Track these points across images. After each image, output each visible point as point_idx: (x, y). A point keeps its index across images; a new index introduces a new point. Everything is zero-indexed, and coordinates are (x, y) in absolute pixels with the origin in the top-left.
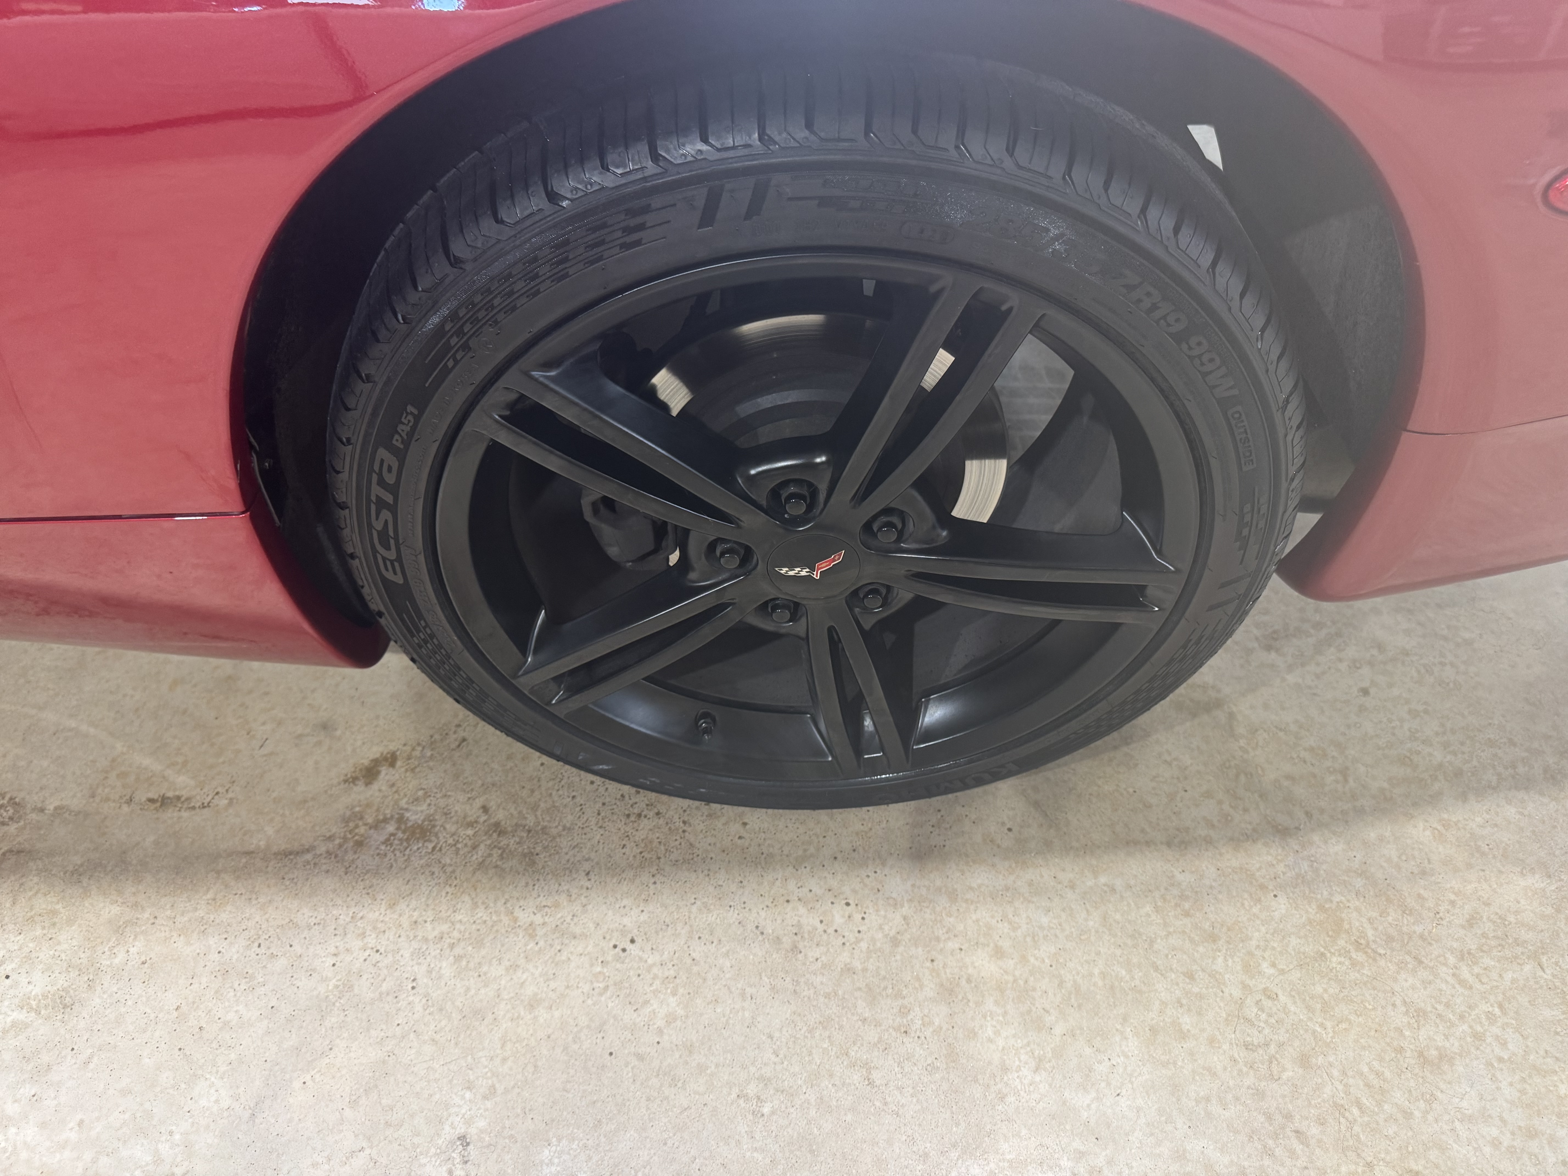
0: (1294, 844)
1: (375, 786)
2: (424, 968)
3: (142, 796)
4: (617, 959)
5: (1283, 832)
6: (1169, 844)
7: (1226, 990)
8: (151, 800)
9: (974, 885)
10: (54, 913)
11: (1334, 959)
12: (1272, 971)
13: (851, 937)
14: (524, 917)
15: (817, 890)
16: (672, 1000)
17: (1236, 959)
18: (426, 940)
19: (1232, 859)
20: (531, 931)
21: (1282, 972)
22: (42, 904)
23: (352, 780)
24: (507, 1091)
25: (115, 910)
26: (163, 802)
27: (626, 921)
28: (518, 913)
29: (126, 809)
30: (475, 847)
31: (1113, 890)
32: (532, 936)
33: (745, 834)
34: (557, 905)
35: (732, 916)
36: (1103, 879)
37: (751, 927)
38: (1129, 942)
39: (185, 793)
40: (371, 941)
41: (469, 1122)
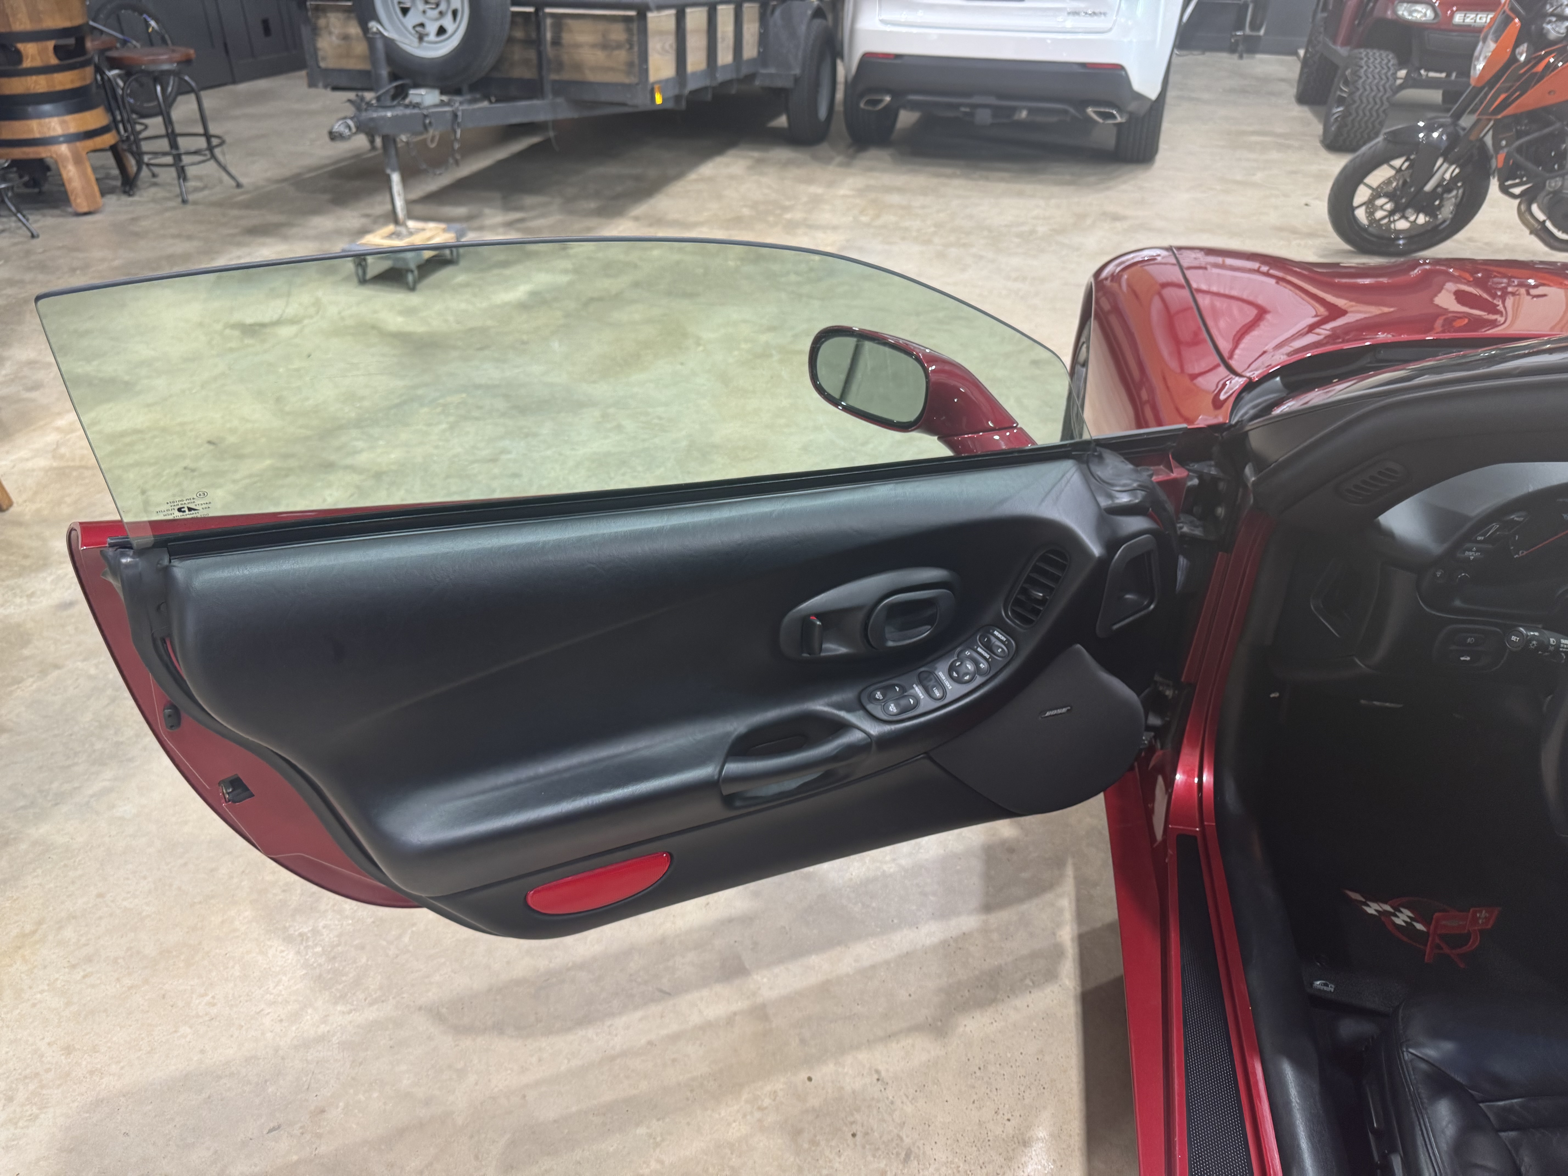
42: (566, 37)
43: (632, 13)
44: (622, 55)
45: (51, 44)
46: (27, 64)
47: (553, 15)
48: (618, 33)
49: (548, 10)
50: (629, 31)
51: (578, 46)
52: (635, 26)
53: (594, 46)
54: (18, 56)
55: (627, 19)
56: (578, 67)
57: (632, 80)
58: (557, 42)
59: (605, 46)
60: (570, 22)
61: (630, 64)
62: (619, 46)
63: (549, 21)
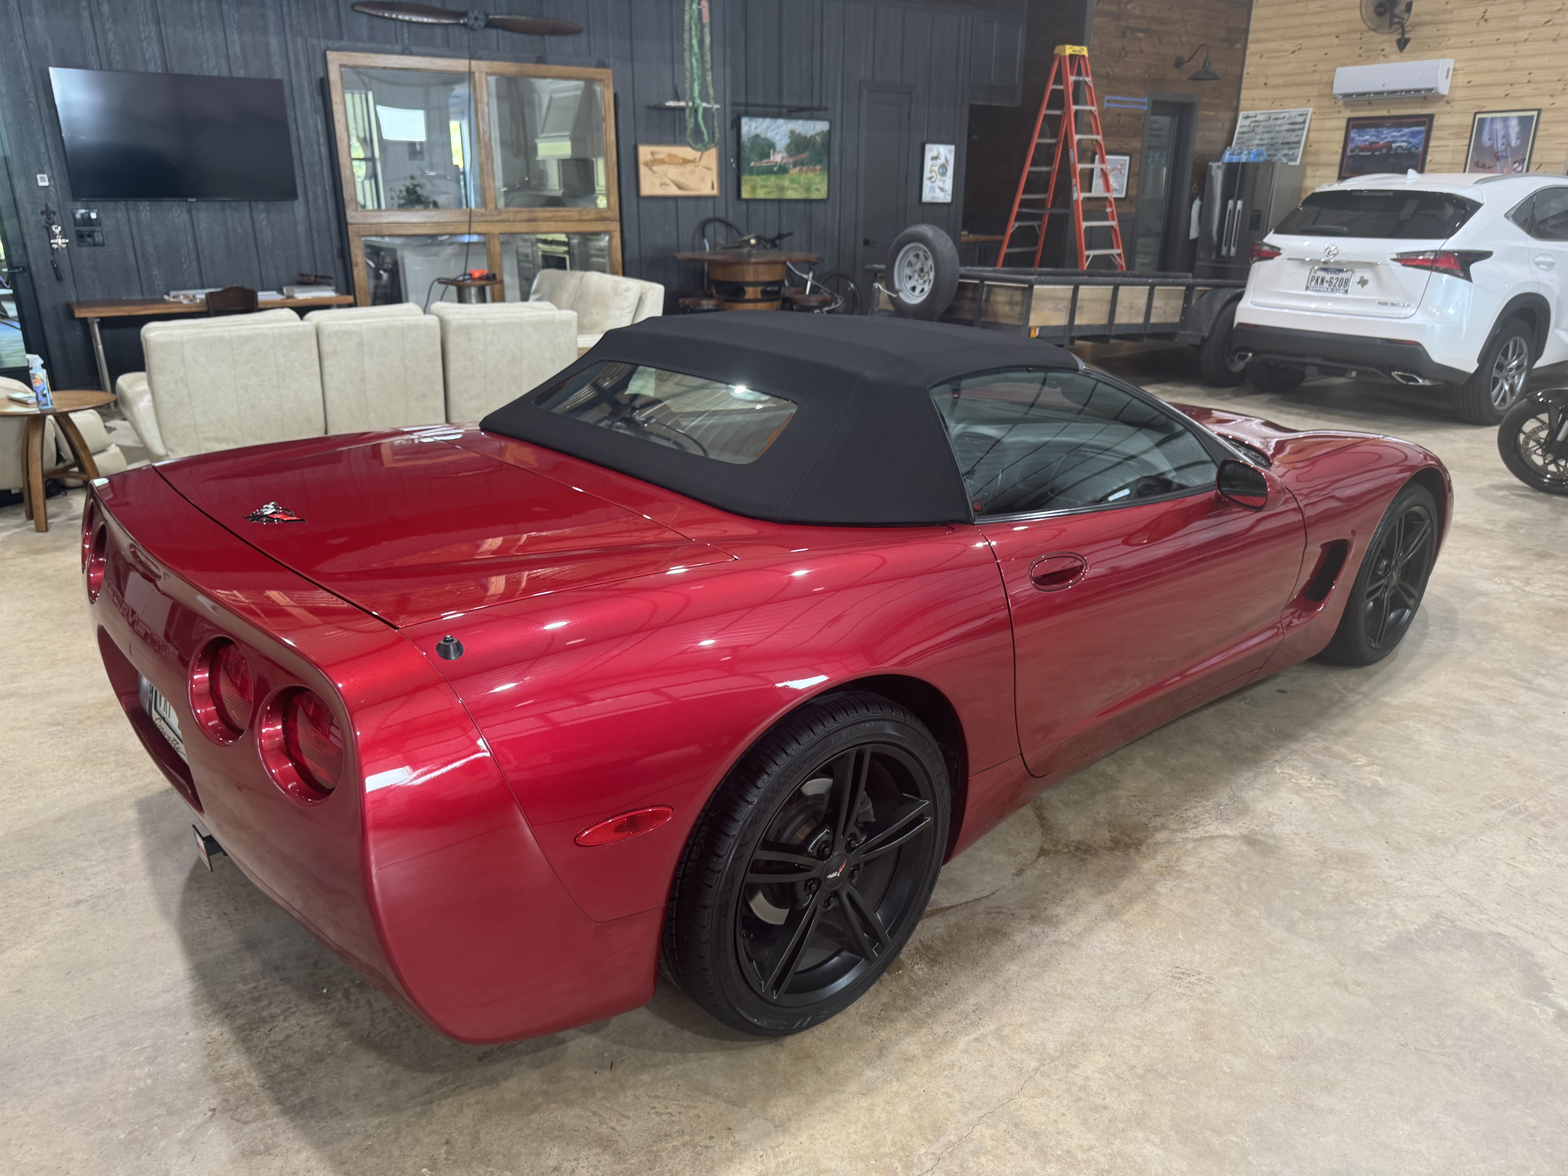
42: (992, 298)
43: (1026, 286)
44: (1018, 309)
45: (760, 289)
46: (747, 297)
47: (988, 285)
48: (1018, 297)
49: (986, 283)
50: (1023, 295)
51: (997, 303)
52: (1026, 293)
53: (1005, 303)
54: (744, 292)
55: (1023, 289)
56: (995, 314)
57: (1021, 323)
58: (987, 300)
59: (1011, 303)
60: (995, 289)
61: (1021, 314)
62: (1017, 304)
63: (985, 289)
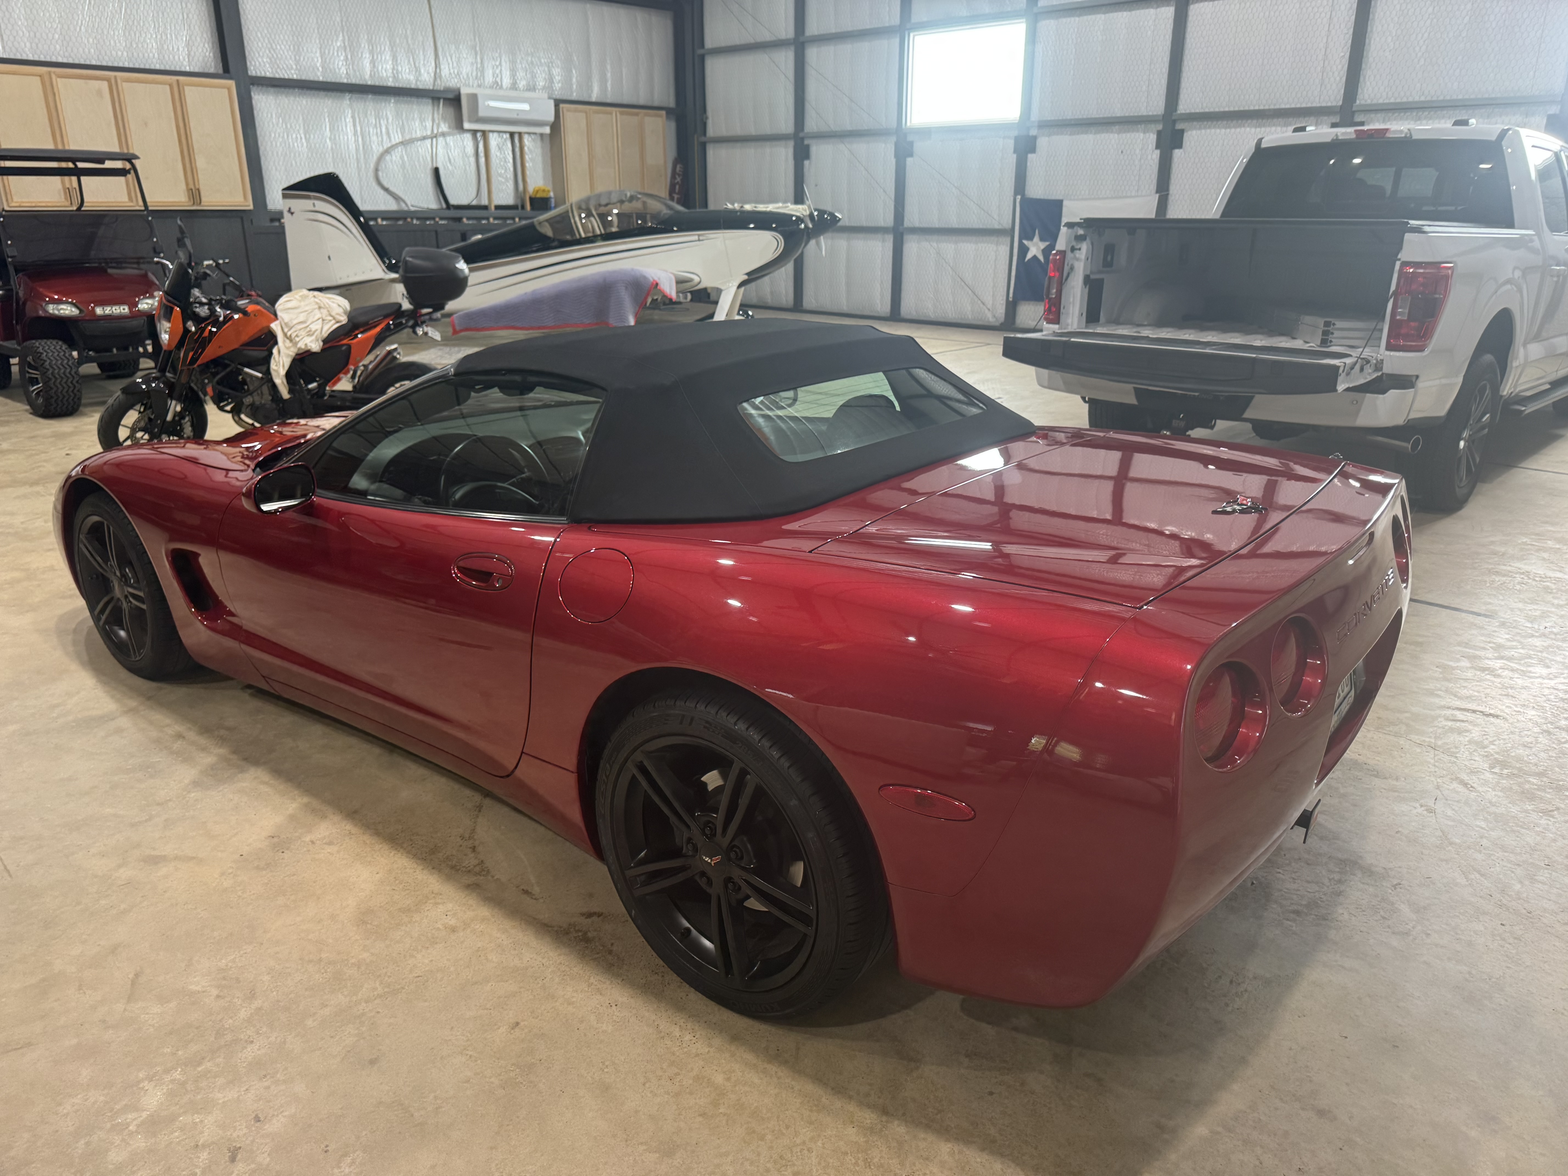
0: (884, 1118)
1: (588, 920)
2: (550, 977)
3: (522, 887)
4: (607, 1007)
5: (885, 1112)
6: (833, 1089)
7: (795, 1139)
8: (523, 890)
9: (744, 1057)
10: (472, 906)
11: (850, 1157)
12: (821, 1145)
13: (684, 1045)
14: (592, 980)
15: (689, 1027)
16: (611, 1027)
17: (812, 1134)
18: (559, 969)
19: (851, 1107)
20: (590, 985)
21: (824, 1148)
22: (471, 902)
23: (582, 914)
24: (540, 1020)
25: (487, 914)
26: (526, 892)
27: (620, 999)
28: (592, 978)
29: (514, 888)
30: (598, 953)
31: (793, 1088)
32: (589, 986)
33: (684, 998)
34: (604, 983)
35: (653, 1017)
36: (793, 1083)
37: (656, 1024)
38: (778, 1105)
39: (533, 892)
40: (544, 961)
41: (523, 1020)
